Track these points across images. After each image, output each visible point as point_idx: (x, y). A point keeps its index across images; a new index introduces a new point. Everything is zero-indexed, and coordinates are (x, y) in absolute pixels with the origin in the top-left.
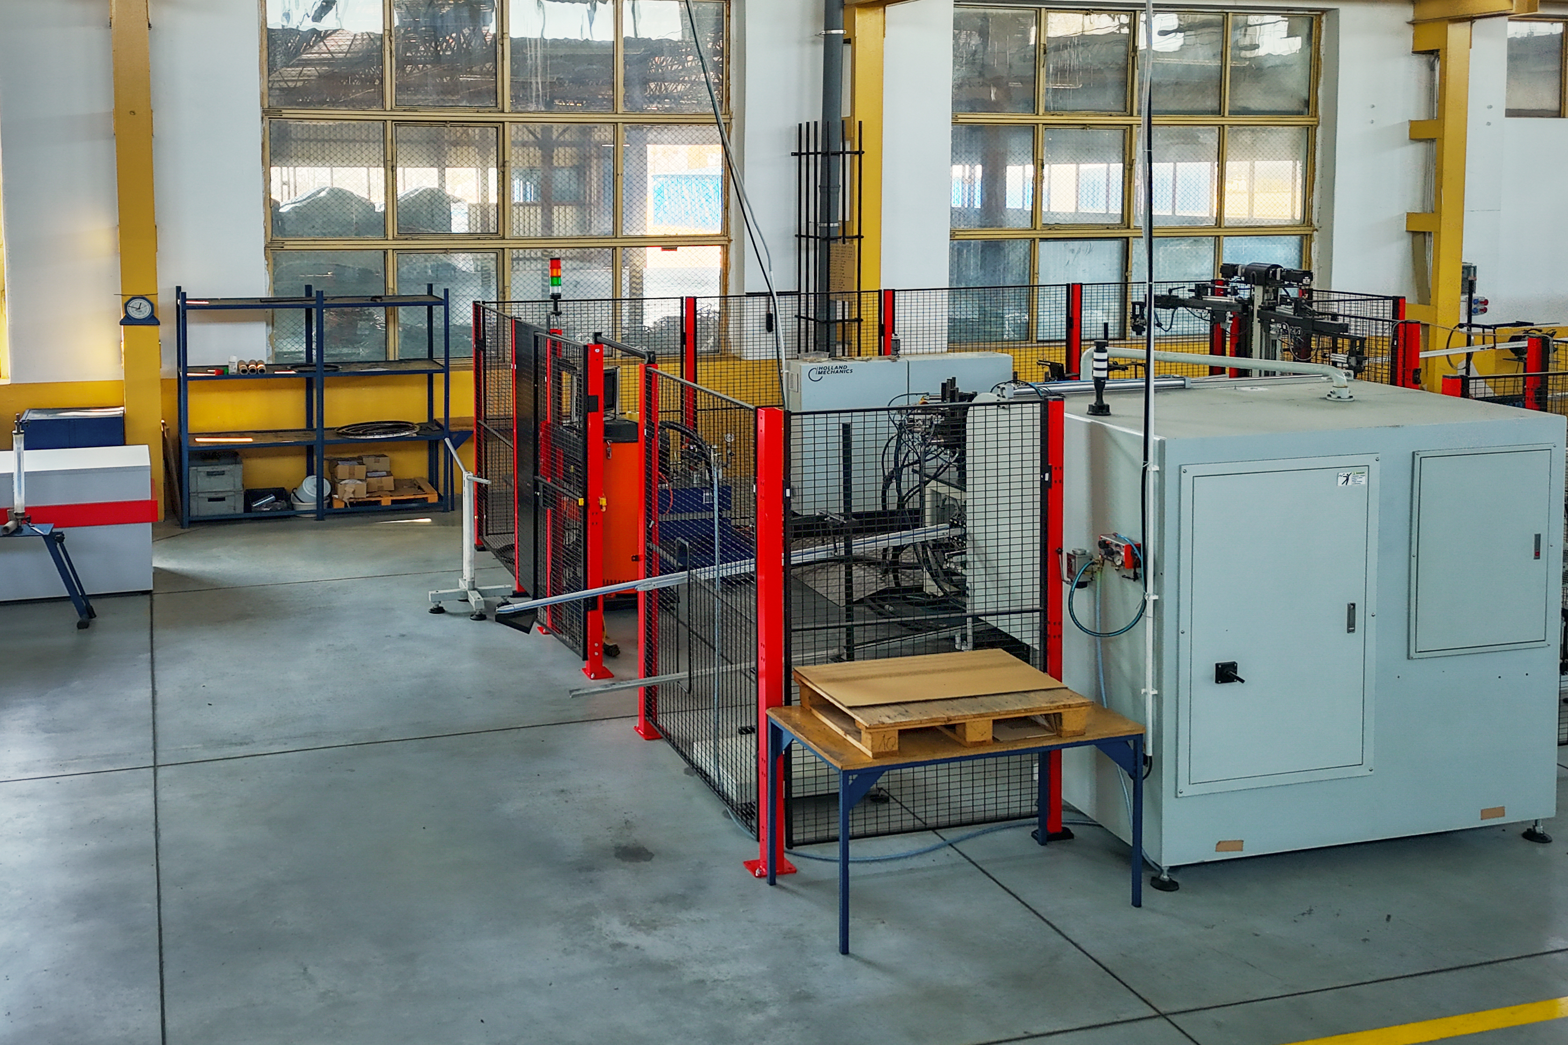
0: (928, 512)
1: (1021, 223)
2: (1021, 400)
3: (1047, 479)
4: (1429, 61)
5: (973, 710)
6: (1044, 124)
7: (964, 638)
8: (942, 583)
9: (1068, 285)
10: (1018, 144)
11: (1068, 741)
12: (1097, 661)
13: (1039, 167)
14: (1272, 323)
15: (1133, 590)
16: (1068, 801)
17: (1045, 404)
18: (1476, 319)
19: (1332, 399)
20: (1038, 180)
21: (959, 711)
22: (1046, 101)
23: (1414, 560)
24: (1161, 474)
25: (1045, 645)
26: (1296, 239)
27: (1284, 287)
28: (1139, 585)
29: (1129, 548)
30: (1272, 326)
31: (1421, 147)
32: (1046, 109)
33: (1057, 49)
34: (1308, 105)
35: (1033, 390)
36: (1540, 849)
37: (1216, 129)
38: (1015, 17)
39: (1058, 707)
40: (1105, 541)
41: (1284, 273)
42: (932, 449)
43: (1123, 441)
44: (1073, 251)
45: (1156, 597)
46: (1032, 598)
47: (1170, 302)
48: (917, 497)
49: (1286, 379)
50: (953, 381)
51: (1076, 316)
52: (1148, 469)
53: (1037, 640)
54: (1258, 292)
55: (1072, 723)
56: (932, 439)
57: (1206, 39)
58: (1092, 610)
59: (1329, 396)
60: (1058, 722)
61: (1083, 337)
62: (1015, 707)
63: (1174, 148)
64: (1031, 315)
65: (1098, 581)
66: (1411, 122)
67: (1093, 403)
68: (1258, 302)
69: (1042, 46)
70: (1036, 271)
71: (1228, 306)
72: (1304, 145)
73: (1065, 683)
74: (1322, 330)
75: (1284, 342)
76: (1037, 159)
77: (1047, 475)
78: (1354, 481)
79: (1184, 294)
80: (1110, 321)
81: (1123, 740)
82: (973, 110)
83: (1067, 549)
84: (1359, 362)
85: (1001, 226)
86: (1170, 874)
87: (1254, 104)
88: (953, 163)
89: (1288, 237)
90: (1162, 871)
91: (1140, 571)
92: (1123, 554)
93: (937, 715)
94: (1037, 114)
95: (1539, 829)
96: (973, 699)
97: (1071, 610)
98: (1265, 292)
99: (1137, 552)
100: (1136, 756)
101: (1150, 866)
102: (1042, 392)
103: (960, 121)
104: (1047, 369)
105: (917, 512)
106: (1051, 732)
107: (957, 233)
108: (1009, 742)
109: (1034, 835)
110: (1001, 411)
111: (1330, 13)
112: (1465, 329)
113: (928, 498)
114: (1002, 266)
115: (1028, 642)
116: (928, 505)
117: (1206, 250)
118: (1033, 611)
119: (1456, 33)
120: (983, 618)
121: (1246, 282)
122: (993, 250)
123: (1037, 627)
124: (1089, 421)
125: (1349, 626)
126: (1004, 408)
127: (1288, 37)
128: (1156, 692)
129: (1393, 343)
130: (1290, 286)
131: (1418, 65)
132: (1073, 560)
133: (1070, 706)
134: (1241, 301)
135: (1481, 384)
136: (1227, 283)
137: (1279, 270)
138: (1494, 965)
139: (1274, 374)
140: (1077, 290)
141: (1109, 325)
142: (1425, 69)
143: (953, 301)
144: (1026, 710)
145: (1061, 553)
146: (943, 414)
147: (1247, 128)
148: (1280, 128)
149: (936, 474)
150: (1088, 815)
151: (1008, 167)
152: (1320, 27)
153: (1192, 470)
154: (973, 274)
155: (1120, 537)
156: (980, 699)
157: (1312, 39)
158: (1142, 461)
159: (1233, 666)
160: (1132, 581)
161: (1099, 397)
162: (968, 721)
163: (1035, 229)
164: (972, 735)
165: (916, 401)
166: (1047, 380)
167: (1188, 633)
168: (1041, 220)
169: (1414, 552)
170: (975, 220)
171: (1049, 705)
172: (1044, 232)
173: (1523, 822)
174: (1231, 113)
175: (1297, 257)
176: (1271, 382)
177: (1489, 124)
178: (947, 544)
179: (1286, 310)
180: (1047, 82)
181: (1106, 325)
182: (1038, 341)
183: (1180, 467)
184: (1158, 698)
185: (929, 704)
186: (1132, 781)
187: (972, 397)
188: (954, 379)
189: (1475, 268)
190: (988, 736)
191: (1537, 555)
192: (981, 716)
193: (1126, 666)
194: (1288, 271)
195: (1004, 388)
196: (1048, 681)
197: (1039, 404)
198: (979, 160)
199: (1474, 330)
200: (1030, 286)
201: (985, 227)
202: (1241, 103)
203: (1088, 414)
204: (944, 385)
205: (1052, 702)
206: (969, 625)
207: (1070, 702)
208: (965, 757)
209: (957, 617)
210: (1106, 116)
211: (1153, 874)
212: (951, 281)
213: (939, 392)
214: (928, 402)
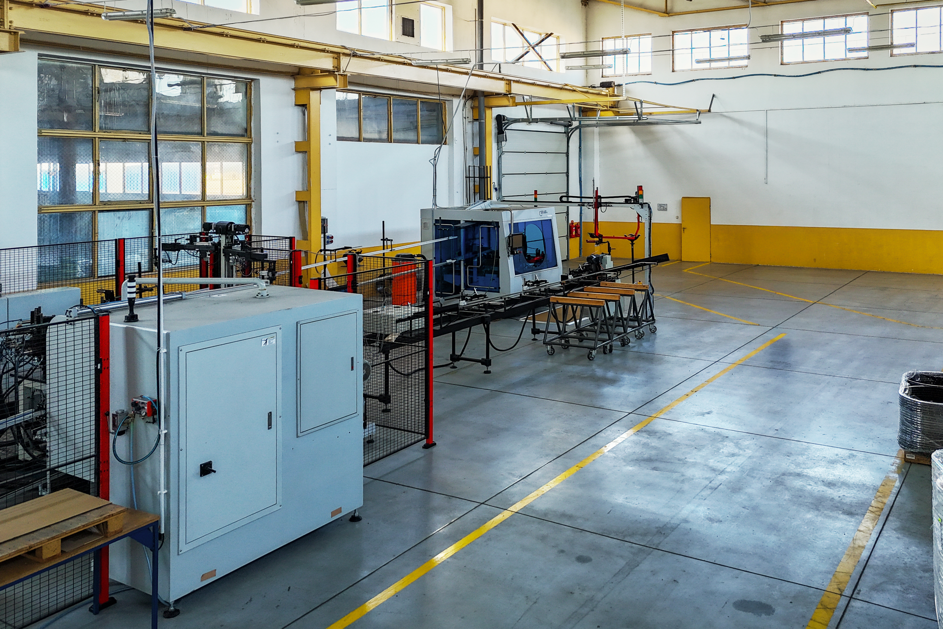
0: (21, 403)
1: (86, 201)
2: (82, 318)
3: (99, 367)
4: (302, 110)
5: (48, 536)
6: (99, 138)
7: (44, 487)
8: (31, 451)
9: (116, 240)
10: (82, 149)
11: (113, 538)
12: (131, 481)
13: (97, 165)
14: (230, 256)
15: (152, 429)
16: (113, 579)
17: (97, 319)
18: (328, 247)
19: (259, 297)
20: (96, 174)
21: (38, 539)
22: (100, 123)
23: (299, 381)
24: (168, 354)
25: (99, 479)
26: (244, 206)
27: (236, 235)
28: (156, 426)
29: (150, 404)
30: (231, 257)
31: (300, 155)
32: (101, 128)
33: (106, 91)
34: (247, 132)
35: (90, 310)
36: (357, 525)
37: (200, 143)
38: (79, 69)
39: (105, 518)
40: (135, 402)
41: (236, 227)
42: (25, 358)
43: (145, 337)
44: (119, 218)
45: (166, 431)
46: (90, 448)
47: (176, 247)
48: (13, 394)
49: (239, 287)
50: (39, 310)
51: (121, 259)
52: (161, 352)
53: (93, 476)
54: (223, 238)
55: (113, 527)
56: (24, 351)
57: (193, 90)
58: (128, 447)
59: (257, 295)
60: (105, 528)
61: (126, 272)
62: (77, 525)
63: (177, 154)
64: (94, 260)
65: (132, 429)
66: (296, 142)
67: (127, 315)
68: (223, 244)
69: (97, 89)
70: (96, 232)
71: (207, 247)
72: (245, 154)
73: (110, 501)
74: (257, 258)
75: (236, 266)
76: (95, 160)
77: (99, 365)
78: (270, 342)
79: (184, 242)
80: (143, 261)
81: (147, 528)
82: (52, 128)
83: (112, 411)
84: (273, 275)
85: (73, 204)
86: (175, 605)
87: (219, 130)
88: (39, 161)
89: (239, 206)
90: (170, 605)
91: (156, 417)
92: (146, 408)
93: (23, 546)
94: (95, 132)
95: (357, 514)
96: (48, 528)
97: (114, 451)
98: (227, 238)
99: (154, 405)
100: (154, 536)
101: (163, 604)
102: (96, 311)
103: (43, 134)
104: (103, 295)
105: (12, 404)
106: (101, 535)
107: (43, 209)
108: (73, 551)
109: (90, 610)
110: (68, 327)
111: (255, 81)
112: (323, 253)
113: (21, 393)
114: (74, 229)
115: (87, 478)
116: (21, 398)
117: (197, 214)
118: (90, 457)
119: (314, 95)
120: (57, 469)
121: (216, 233)
122: (68, 219)
123: (93, 467)
124: (125, 326)
125: (269, 426)
126: (71, 324)
127: (236, 93)
128: (166, 491)
129: (290, 262)
130: (240, 234)
131: (297, 111)
132: (116, 418)
133: (112, 515)
134: (214, 244)
135: (331, 280)
136: (207, 234)
137: (233, 225)
138: (336, 597)
139: (232, 285)
140: (122, 241)
141: (142, 263)
142: (301, 114)
143: (40, 254)
144: (84, 526)
145: (108, 415)
146: (31, 333)
147: (216, 143)
148: (233, 144)
149: (27, 375)
150: (125, 584)
151: (78, 166)
152: (251, 89)
153: (185, 349)
154: (55, 237)
155: (145, 398)
156: (53, 527)
157: (247, 95)
158: (157, 348)
159: (209, 464)
160: (152, 424)
161: (131, 311)
162: (43, 545)
163: (95, 205)
164: (47, 554)
165: (14, 326)
166: (103, 302)
167: (184, 451)
168: (99, 198)
169: (299, 377)
170: (57, 200)
171: (100, 518)
172: (101, 206)
173: (349, 513)
174: (208, 134)
175: (244, 216)
176: (231, 290)
177: (330, 144)
178: (35, 422)
179: (237, 248)
180: (100, 111)
181: (139, 264)
182: (99, 277)
183: (178, 347)
184: (167, 495)
185: (16, 540)
186: (152, 552)
187: (50, 319)
188: (40, 307)
189: (327, 219)
190: (59, 551)
191: (352, 368)
192: (53, 538)
193: (148, 479)
194: (238, 225)
195: (71, 311)
196: (100, 502)
197: (93, 320)
198: (57, 160)
199: (327, 252)
200: (92, 242)
201: (62, 204)
202: (213, 129)
203: (124, 322)
204: (32, 313)
205: (101, 516)
206: (48, 477)
207: (113, 512)
208: (43, 570)
209: (39, 473)
210: (137, 134)
211: (165, 609)
212: (39, 240)
213: (29, 317)
214: (23, 325)
